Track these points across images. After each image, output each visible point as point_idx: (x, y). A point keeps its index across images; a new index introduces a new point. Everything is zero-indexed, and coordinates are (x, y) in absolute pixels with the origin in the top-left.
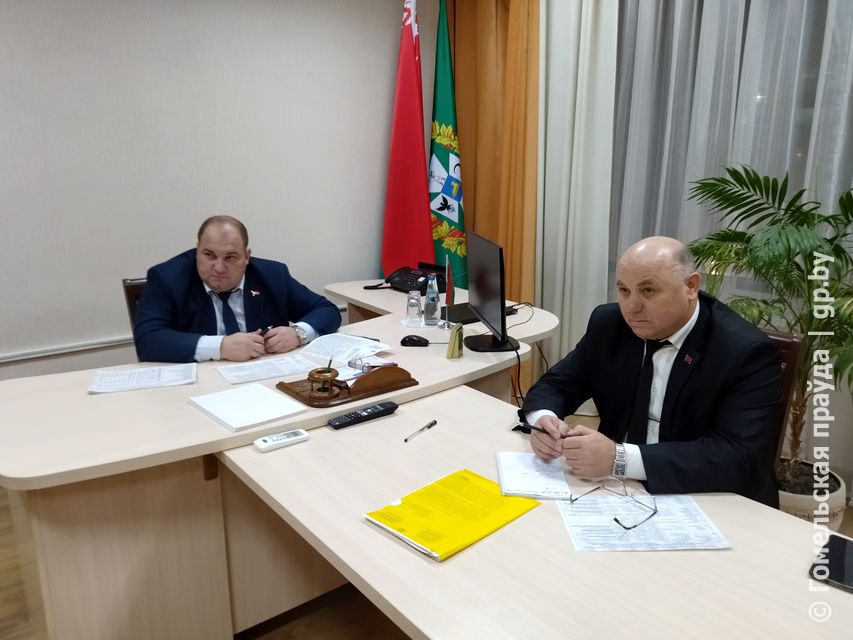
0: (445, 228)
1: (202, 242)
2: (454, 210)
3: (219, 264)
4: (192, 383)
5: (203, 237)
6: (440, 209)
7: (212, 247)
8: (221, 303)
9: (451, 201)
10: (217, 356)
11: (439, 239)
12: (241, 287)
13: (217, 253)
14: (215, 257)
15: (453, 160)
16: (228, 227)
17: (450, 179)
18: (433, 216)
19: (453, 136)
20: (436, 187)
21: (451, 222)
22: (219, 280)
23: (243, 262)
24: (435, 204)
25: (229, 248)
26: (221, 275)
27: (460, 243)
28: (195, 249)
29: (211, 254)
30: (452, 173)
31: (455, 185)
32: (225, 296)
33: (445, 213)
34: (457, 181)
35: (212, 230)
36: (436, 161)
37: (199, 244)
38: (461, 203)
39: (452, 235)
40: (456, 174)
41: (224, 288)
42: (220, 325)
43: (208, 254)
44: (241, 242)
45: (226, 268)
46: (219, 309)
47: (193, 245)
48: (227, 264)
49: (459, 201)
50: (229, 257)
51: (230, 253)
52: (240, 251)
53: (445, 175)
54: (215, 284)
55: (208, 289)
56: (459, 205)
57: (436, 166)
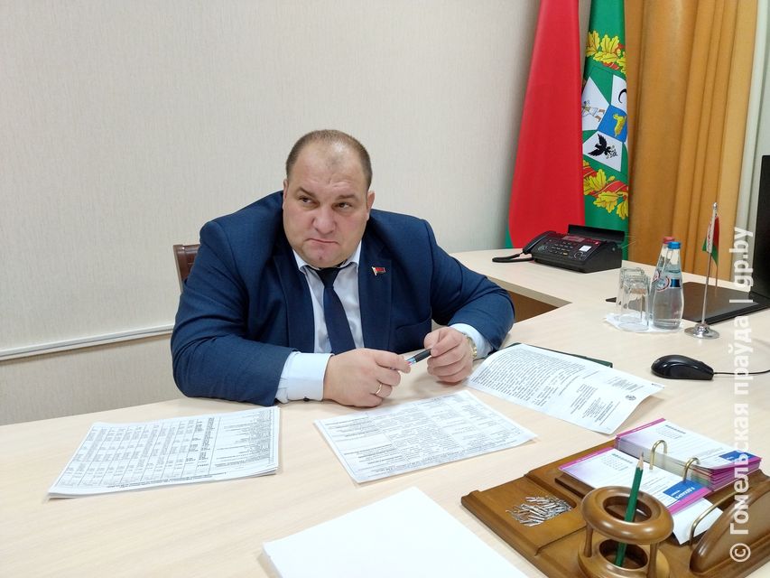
0: (600, 179)
1: (294, 177)
2: (615, 154)
3: (323, 217)
4: (270, 474)
5: (295, 167)
6: (595, 153)
7: (312, 184)
8: (323, 287)
9: (611, 142)
10: (318, 393)
11: (590, 194)
12: (356, 259)
13: (321, 198)
14: (316, 204)
15: (618, 84)
16: (339, 148)
17: (612, 110)
18: (585, 163)
19: (619, 51)
20: (590, 122)
21: (608, 171)
22: (322, 248)
23: (361, 216)
24: (589, 146)
25: (342, 187)
26: (325, 238)
27: (621, 200)
28: (281, 193)
29: (310, 199)
30: (615, 103)
31: (620, 119)
32: (328, 275)
33: (601, 158)
34: (622, 113)
35: (311, 155)
36: (591, 86)
37: (287, 183)
38: (626, 143)
39: (609, 188)
40: (621, 103)
41: (329, 262)
42: (320, 327)
43: (305, 199)
44: (362, 177)
45: (336, 223)
46: (318, 299)
47: (277, 186)
48: (338, 217)
49: (623, 141)
50: (340, 204)
51: (343, 197)
52: (359, 194)
53: (605, 106)
54: (314, 254)
55: (300, 263)
56: (624, 146)
57: (593, 94)
